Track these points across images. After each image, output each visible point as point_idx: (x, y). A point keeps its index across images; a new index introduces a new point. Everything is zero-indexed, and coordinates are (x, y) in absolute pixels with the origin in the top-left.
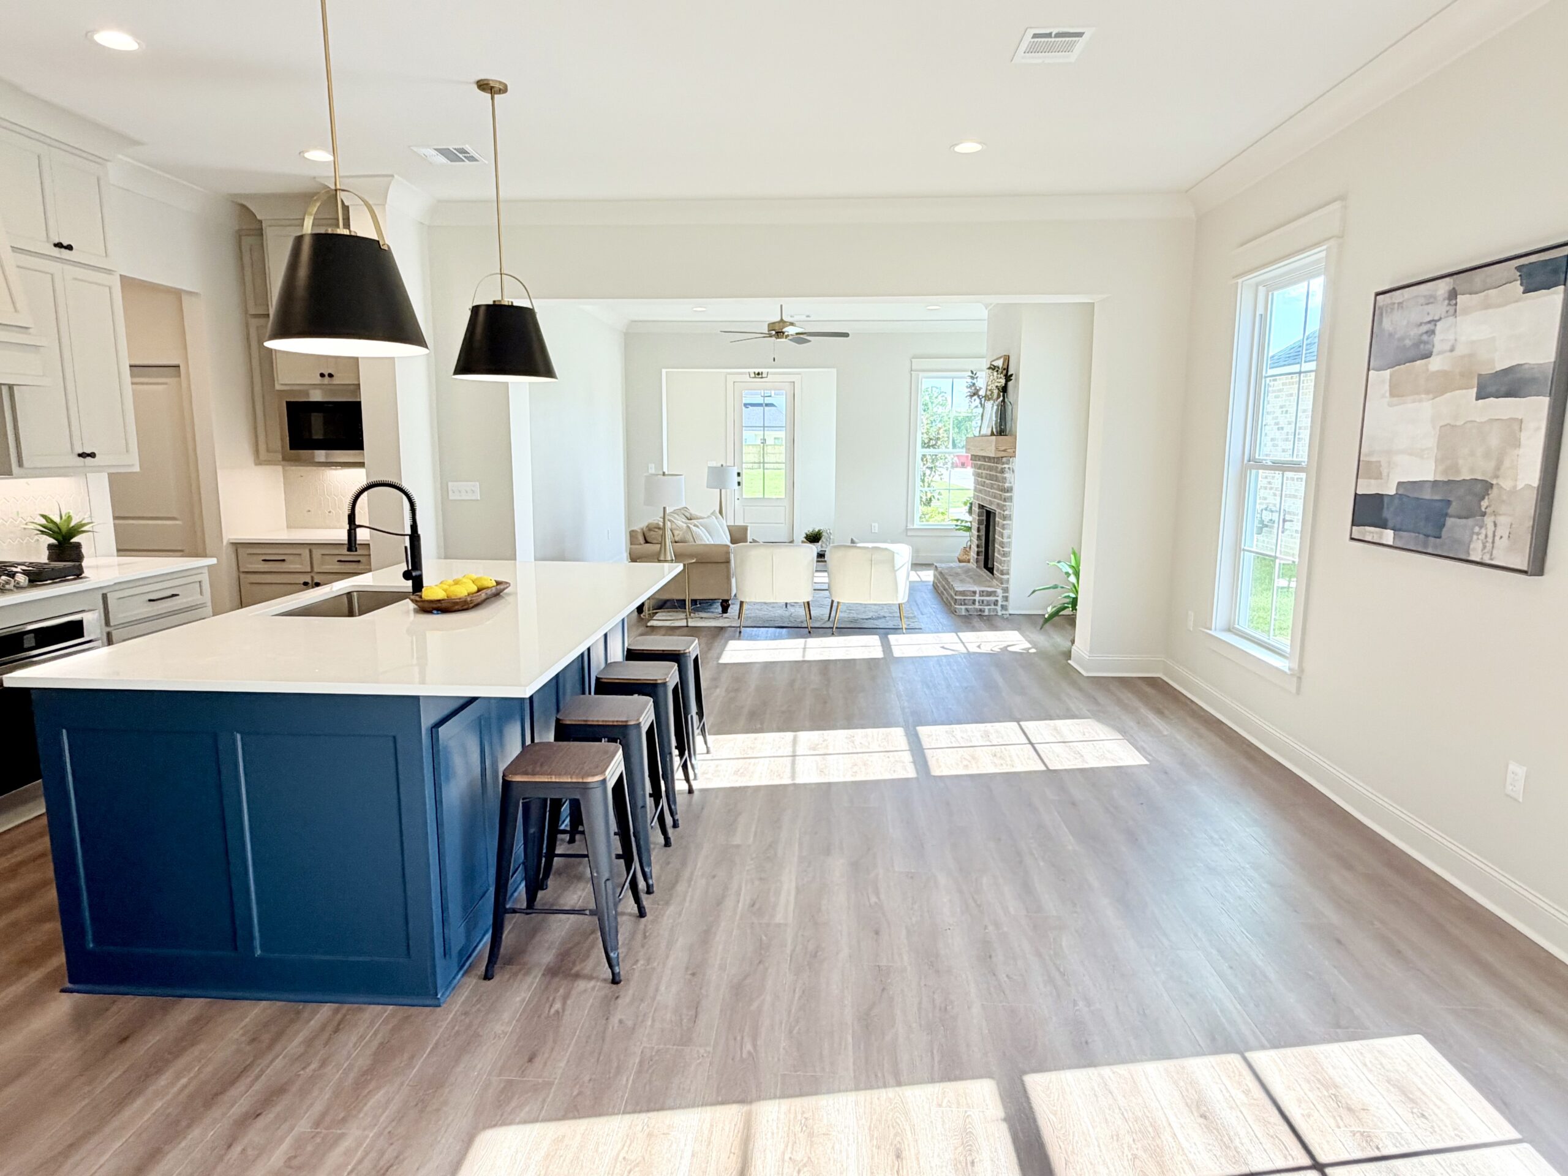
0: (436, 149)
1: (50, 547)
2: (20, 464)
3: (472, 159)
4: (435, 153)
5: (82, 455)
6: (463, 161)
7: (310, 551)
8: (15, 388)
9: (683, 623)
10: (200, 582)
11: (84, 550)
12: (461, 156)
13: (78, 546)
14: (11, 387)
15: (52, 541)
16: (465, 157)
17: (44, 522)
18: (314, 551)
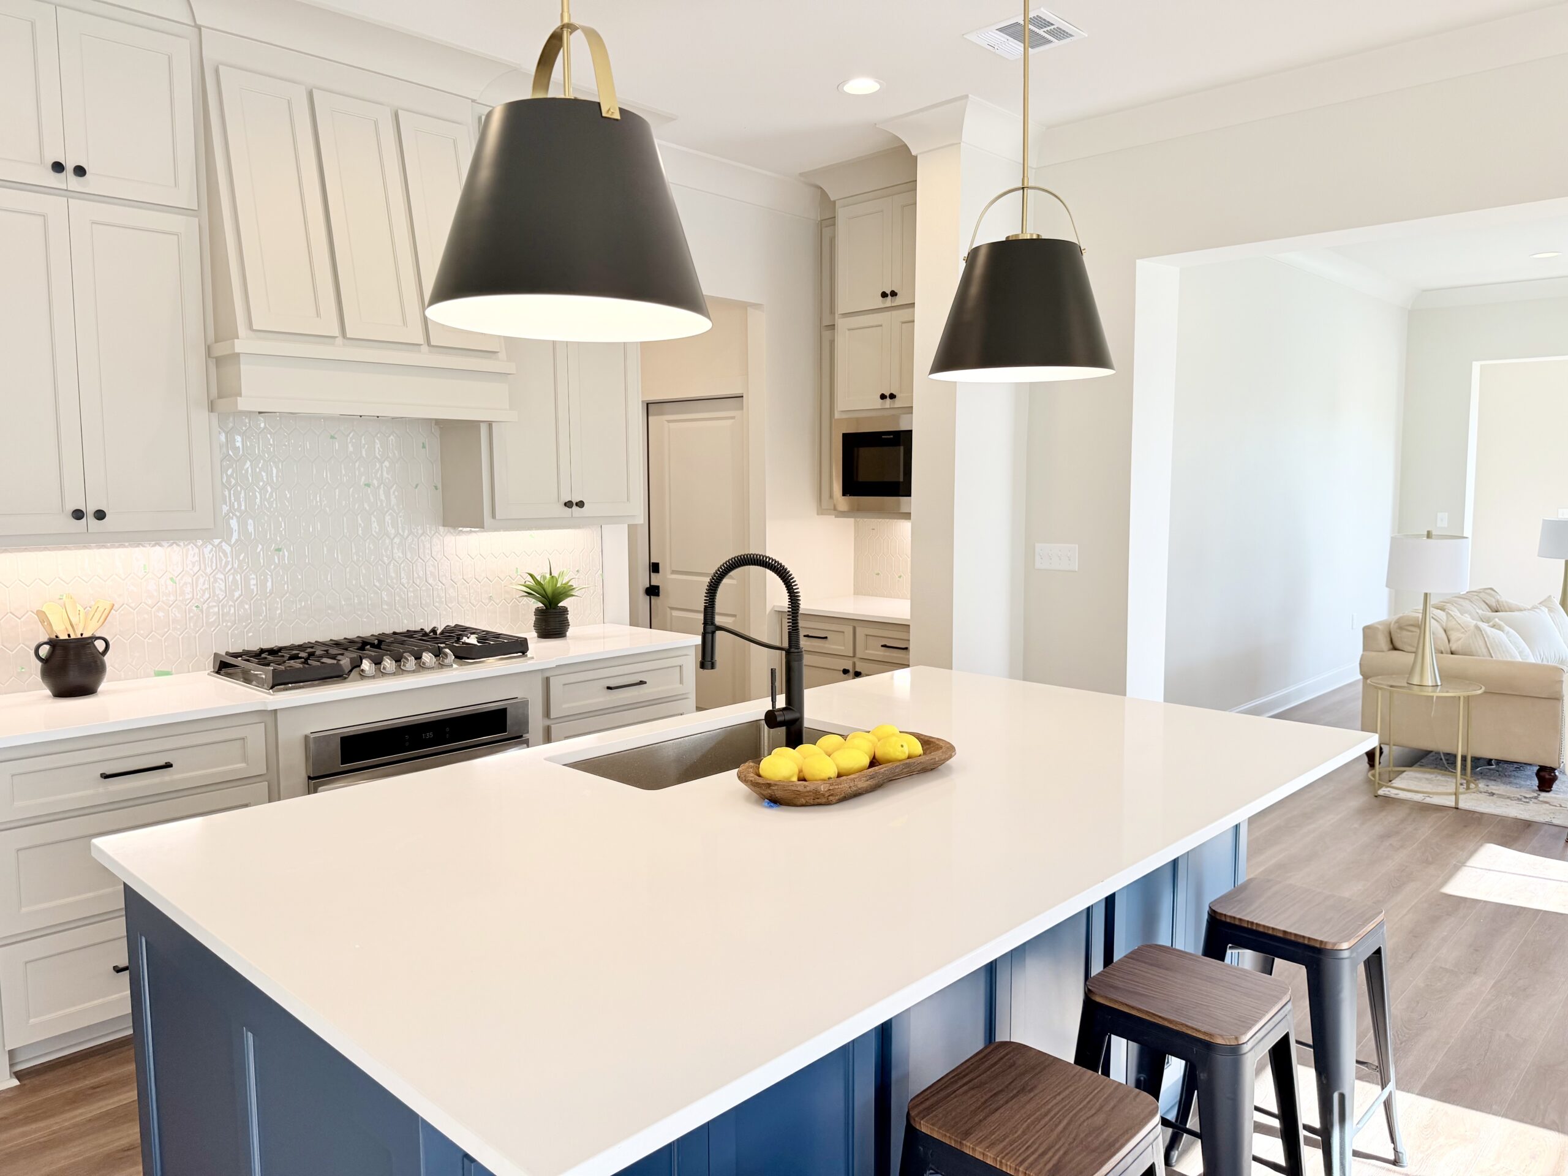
0: (1001, 30)
1: (538, 612)
2: (494, 516)
3: (1061, 34)
4: (1003, 37)
5: (568, 504)
6: (1050, 42)
7: (854, 629)
8: (494, 424)
9: (1450, 801)
10: (681, 666)
11: (570, 617)
12: (1041, 32)
13: (565, 611)
14: (490, 424)
15: (541, 605)
16: (1048, 32)
17: (531, 582)
18: (858, 630)
